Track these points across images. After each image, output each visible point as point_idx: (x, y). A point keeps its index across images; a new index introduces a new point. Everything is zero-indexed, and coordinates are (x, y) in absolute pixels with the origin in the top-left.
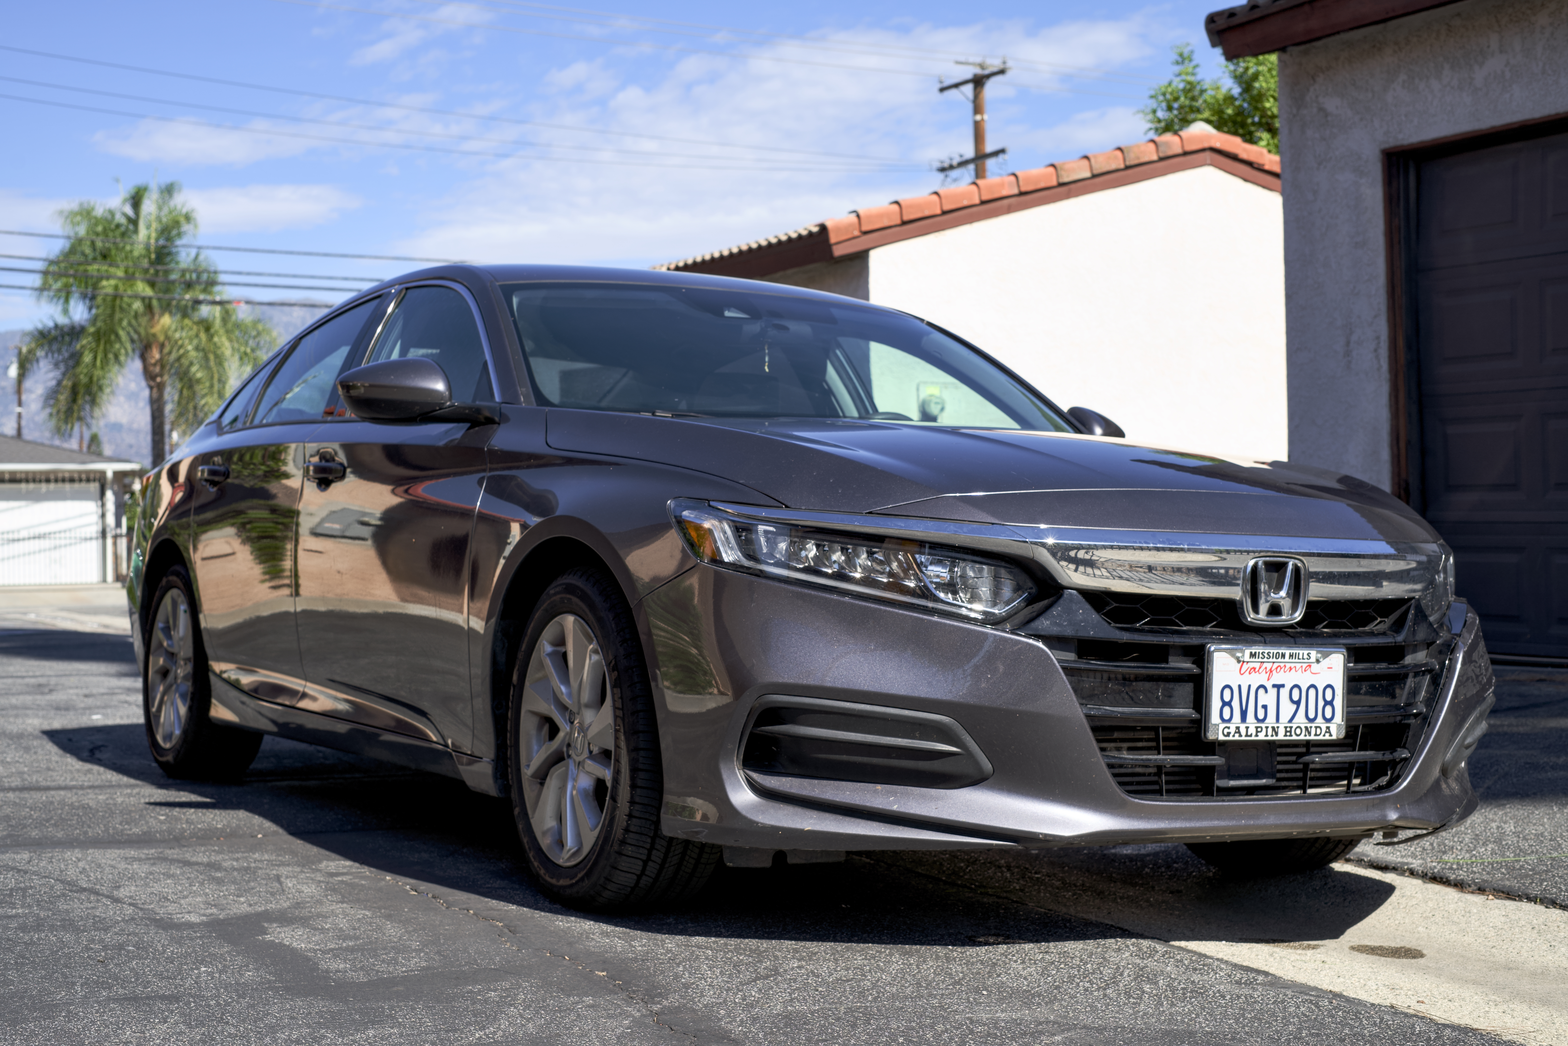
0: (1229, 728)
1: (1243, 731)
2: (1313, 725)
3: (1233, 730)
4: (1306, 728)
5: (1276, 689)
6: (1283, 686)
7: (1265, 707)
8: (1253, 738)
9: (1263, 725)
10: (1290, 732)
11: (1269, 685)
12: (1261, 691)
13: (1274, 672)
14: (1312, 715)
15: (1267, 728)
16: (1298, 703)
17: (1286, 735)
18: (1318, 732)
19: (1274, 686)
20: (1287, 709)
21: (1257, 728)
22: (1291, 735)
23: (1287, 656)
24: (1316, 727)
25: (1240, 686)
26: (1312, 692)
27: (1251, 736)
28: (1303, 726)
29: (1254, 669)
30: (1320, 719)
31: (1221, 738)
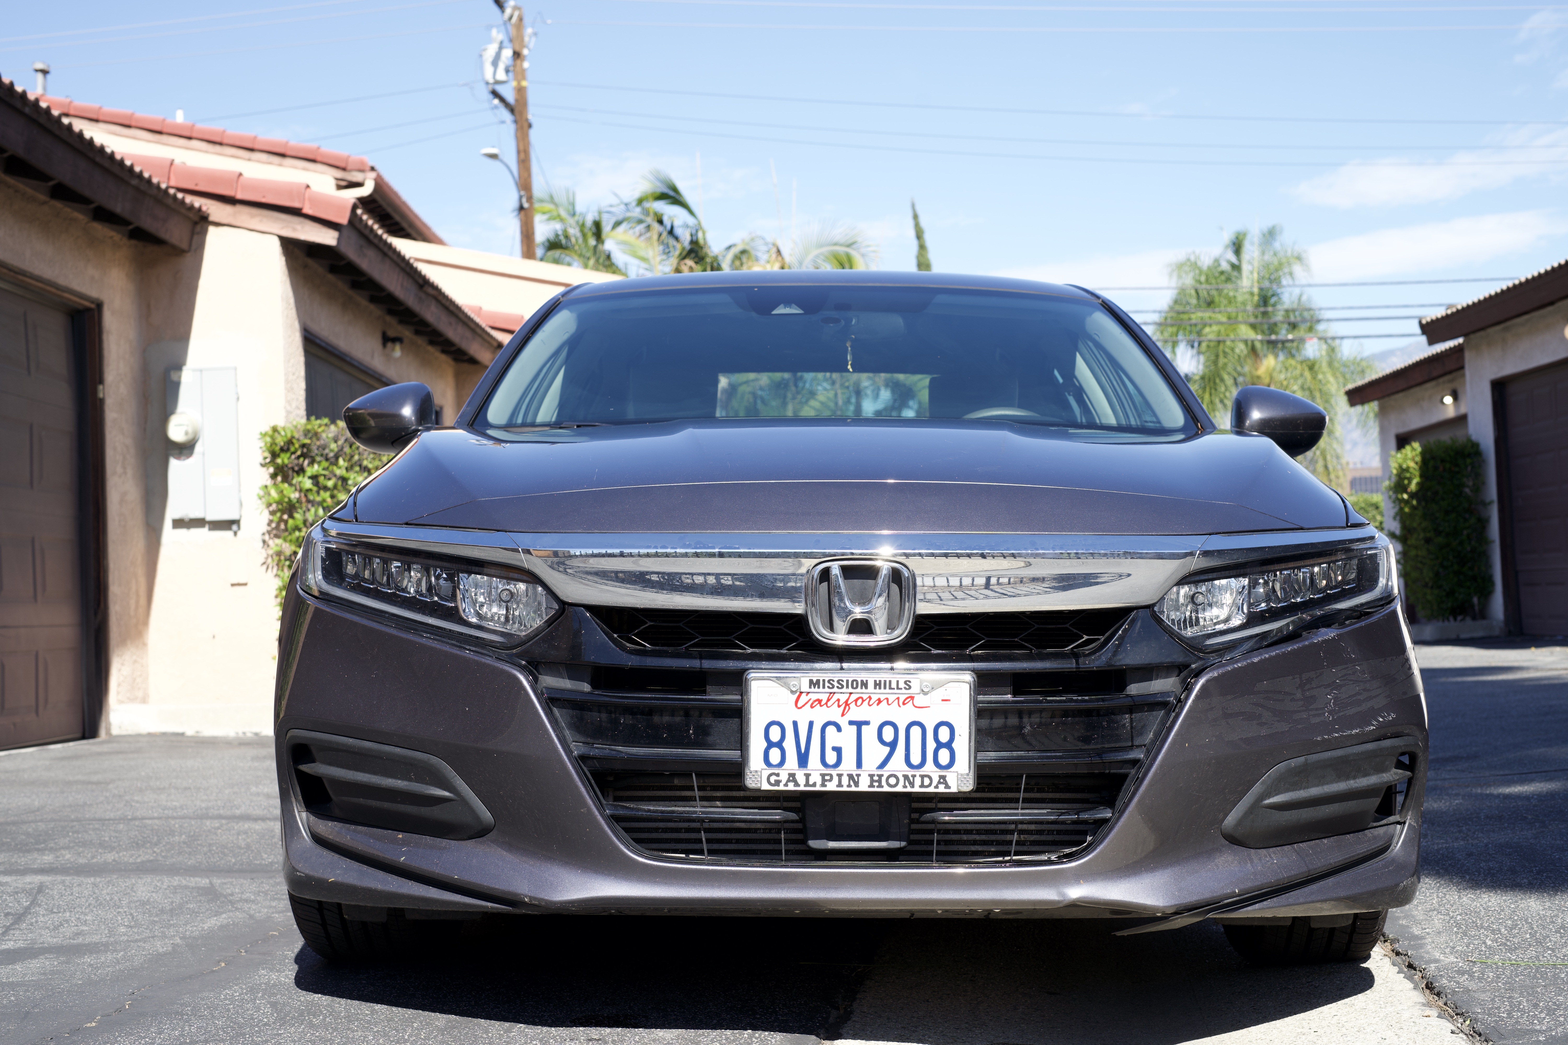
0: (778, 775)
1: (801, 780)
2: (918, 773)
3: (784, 777)
4: (906, 777)
5: (855, 728)
6: (867, 723)
7: (838, 750)
8: (818, 788)
9: (834, 773)
10: (880, 781)
11: (843, 722)
12: (831, 730)
13: (853, 706)
14: (916, 759)
15: (840, 776)
16: (893, 745)
17: (871, 786)
18: (927, 781)
19: (851, 723)
20: (874, 753)
21: (823, 775)
22: (880, 786)
23: (871, 685)
24: (922, 777)
25: (795, 724)
26: (916, 731)
27: (814, 785)
28: (900, 775)
29: (820, 701)
30: (930, 765)
31: (766, 787)
